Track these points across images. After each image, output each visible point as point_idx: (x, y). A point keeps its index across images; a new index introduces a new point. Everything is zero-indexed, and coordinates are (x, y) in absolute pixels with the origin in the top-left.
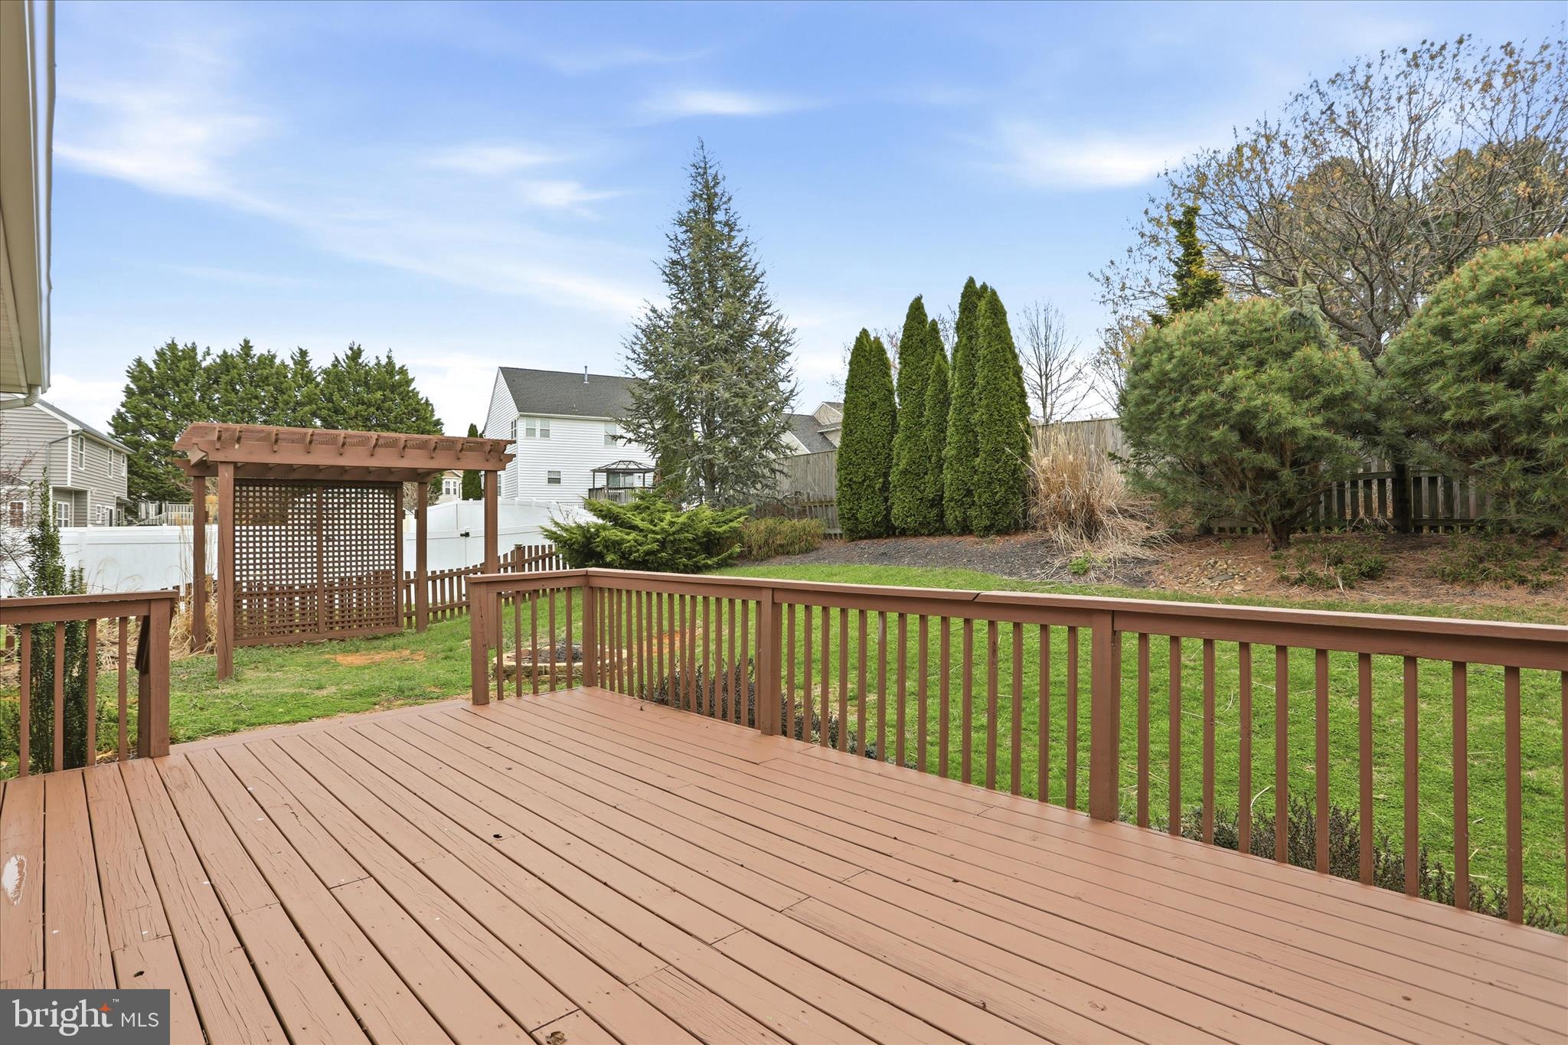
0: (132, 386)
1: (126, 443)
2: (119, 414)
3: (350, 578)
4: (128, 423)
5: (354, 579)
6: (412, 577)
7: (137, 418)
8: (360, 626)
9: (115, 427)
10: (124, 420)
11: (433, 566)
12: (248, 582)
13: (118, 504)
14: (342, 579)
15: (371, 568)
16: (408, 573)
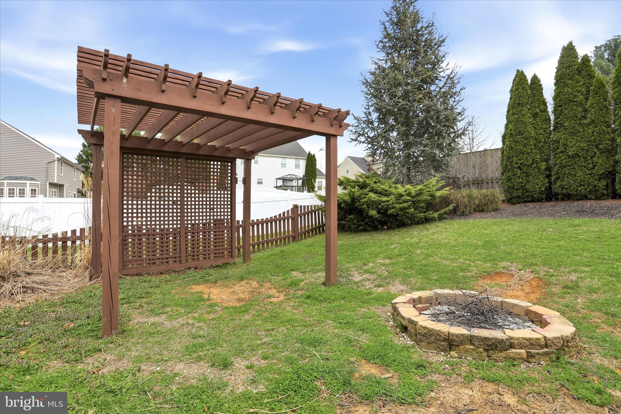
0: (86, 143)
1: (83, 166)
2: (80, 155)
3: (198, 224)
4: (83, 159)
5: (201, 225)
6: (241, 223)
7: (87, 157)
8: (205, 258)
9: (78, 160)
10: (82, 157)
11: (254, 216)
12: (133, 226)
13: (78, 191)
14: (193, 225)
15: (212, 217)
16: (238, 222)
